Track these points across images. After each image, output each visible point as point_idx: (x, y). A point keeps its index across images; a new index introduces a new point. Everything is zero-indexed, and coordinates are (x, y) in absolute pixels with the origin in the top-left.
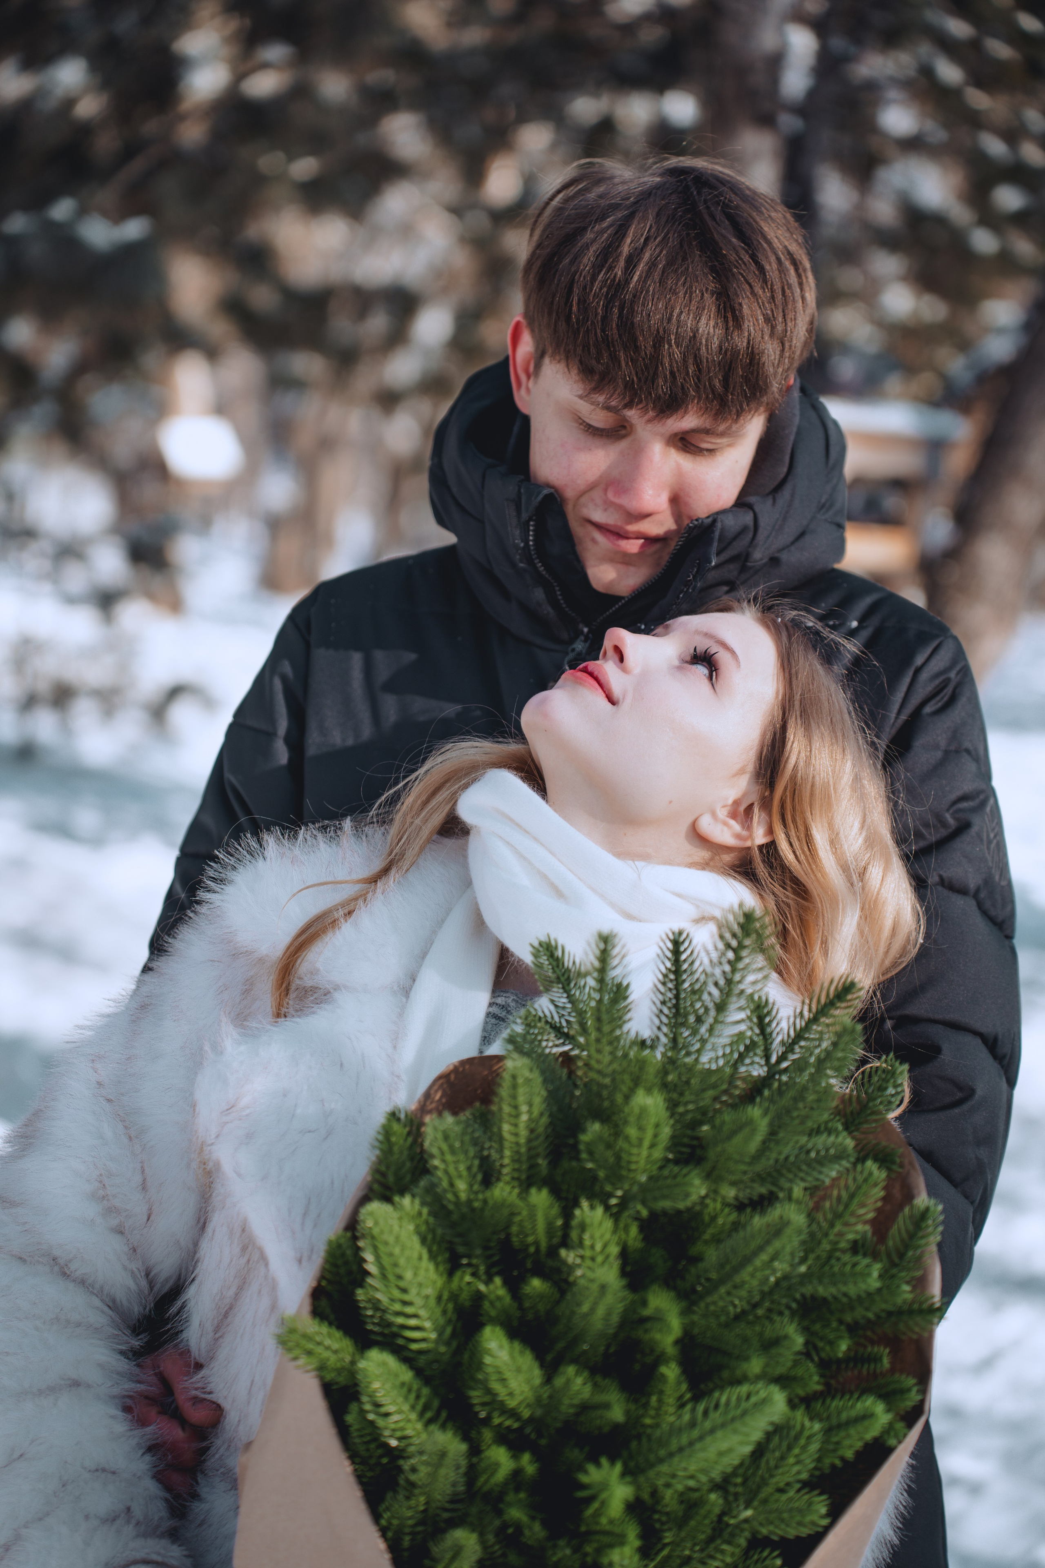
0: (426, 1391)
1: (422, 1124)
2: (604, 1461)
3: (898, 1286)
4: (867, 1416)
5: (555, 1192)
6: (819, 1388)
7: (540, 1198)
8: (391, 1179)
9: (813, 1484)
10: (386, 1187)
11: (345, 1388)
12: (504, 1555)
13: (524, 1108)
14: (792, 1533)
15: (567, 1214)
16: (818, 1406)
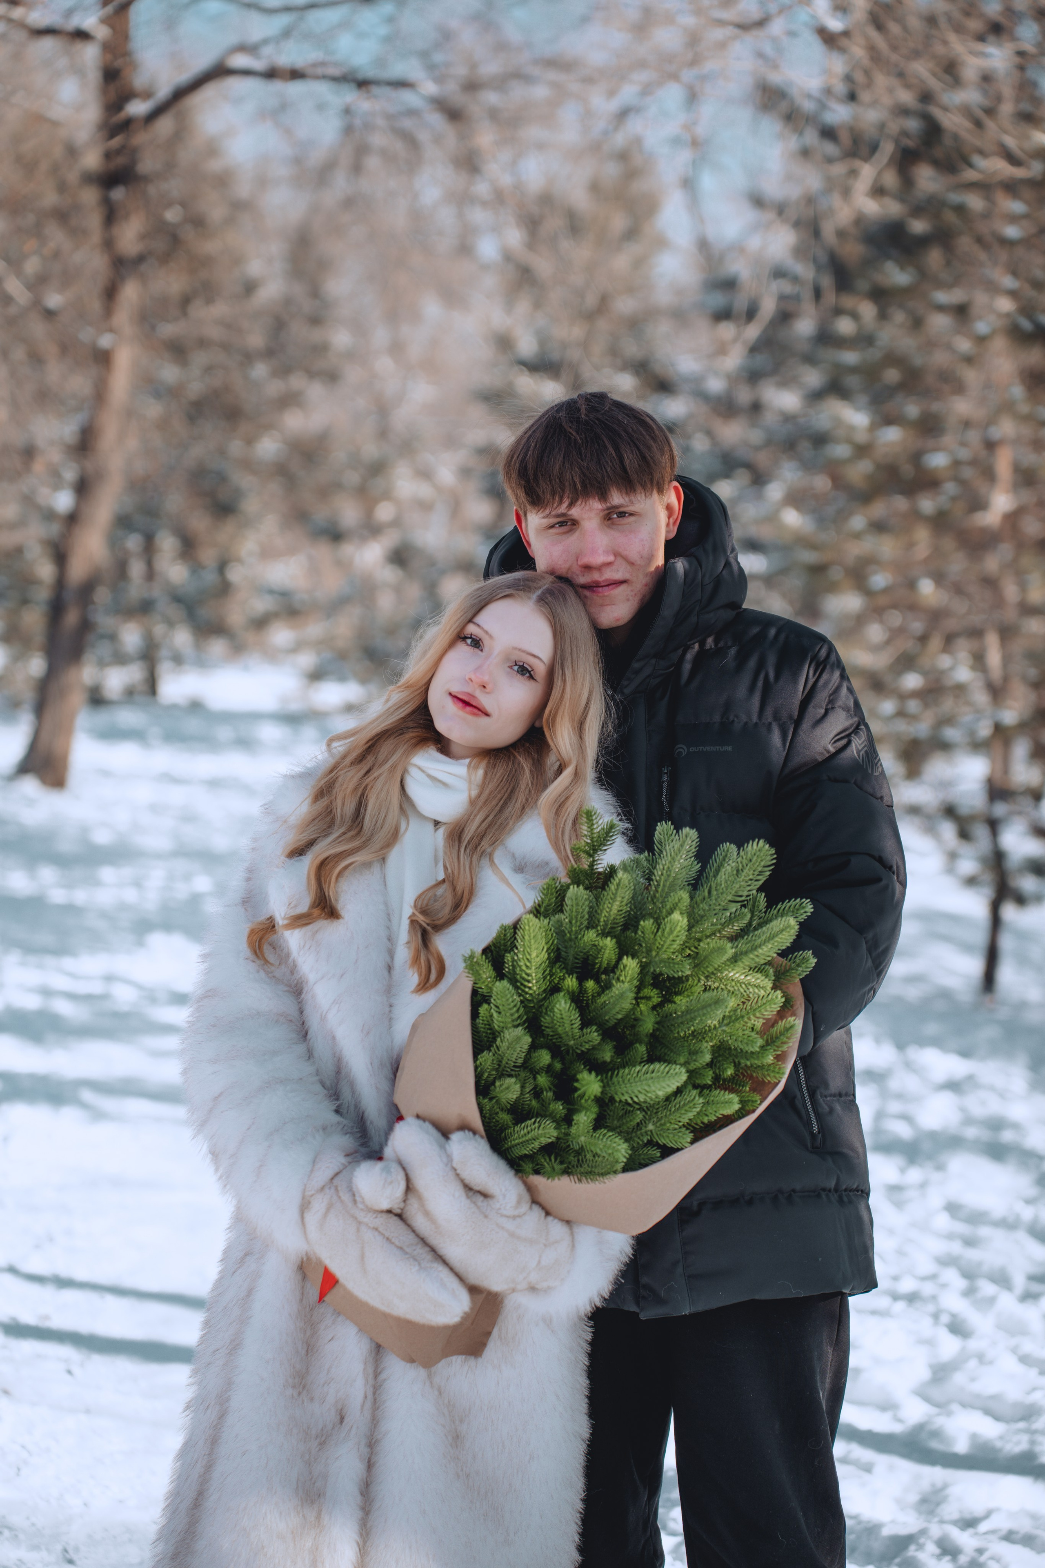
0: (522, 1010)
1: (568, 888)
2: (593, 1074)
3: (768, 1055)
4: (729, 1102)
5: (619, 943)
6: (710, 1083)
7: (609, 943)
8: (542, 910)
9: (689, 1127)
10: (538, 911)
11: (483, 996)
12: (530, 1100)
13: (619, 899)
14: (670, 1145)
15: (620, 959)
16: (706, 1092)
